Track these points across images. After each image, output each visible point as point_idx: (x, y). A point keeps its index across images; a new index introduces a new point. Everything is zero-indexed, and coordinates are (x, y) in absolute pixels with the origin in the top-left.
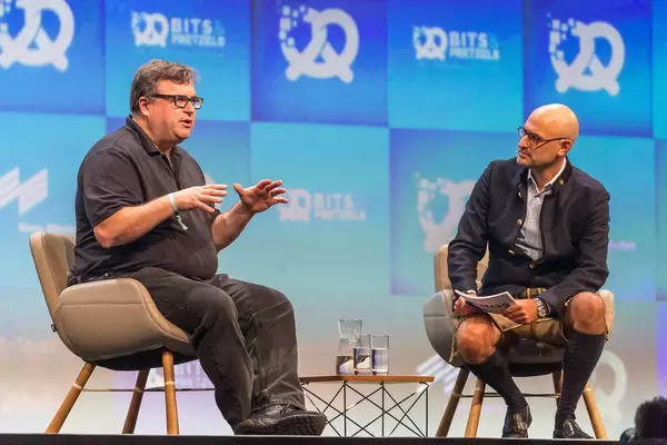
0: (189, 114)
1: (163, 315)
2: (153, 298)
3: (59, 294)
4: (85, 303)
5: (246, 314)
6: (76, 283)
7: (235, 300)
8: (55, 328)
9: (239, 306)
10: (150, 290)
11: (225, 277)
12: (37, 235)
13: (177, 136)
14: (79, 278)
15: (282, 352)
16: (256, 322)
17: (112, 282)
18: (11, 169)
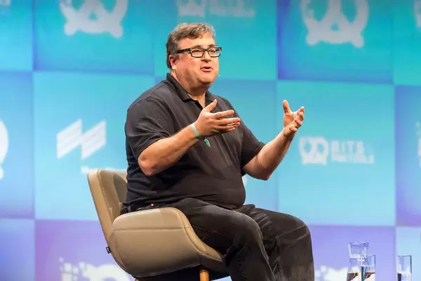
0: (206, 61)
1: (201, 238)
2: (191, 224)
3: (112, 221)
4: (134, 229)
5: (270, 237)
6: (127, 212)
7: (260, 225)
8: (110, 251)
9: (264, 231)
10: (189, 217)
11: (252, 206)
12: (94, 172)
13: (200, 81)
14: (129, 208)
15: (301, 269)
16: (279, 244)
17: (157, 211)
18: (74, 120)
